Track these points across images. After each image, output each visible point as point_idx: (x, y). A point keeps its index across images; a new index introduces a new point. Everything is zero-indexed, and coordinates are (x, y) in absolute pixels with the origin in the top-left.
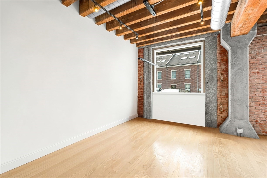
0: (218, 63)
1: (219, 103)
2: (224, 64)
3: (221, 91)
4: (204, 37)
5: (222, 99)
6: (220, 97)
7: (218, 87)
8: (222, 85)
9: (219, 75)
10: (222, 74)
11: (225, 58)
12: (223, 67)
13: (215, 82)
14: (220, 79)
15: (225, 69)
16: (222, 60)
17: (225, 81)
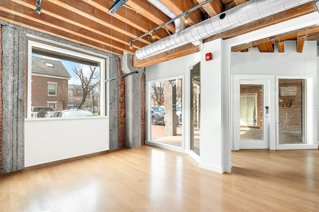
0: (119, 86)
1: (119, 123)
2: (123, 87)
3: (121, 112)
4: (108, 56)
5: (122, 119)
6: (120, 117)
7: (119, 108)
8: (122, 107)
9: (119, 97)
10: (121, 96)
11: (123, 82)
12: (122, 90)
13: (116, 103)
14: (120, 100)
15: (123, 92)
16: (122, 84)
17: (123, 103)
